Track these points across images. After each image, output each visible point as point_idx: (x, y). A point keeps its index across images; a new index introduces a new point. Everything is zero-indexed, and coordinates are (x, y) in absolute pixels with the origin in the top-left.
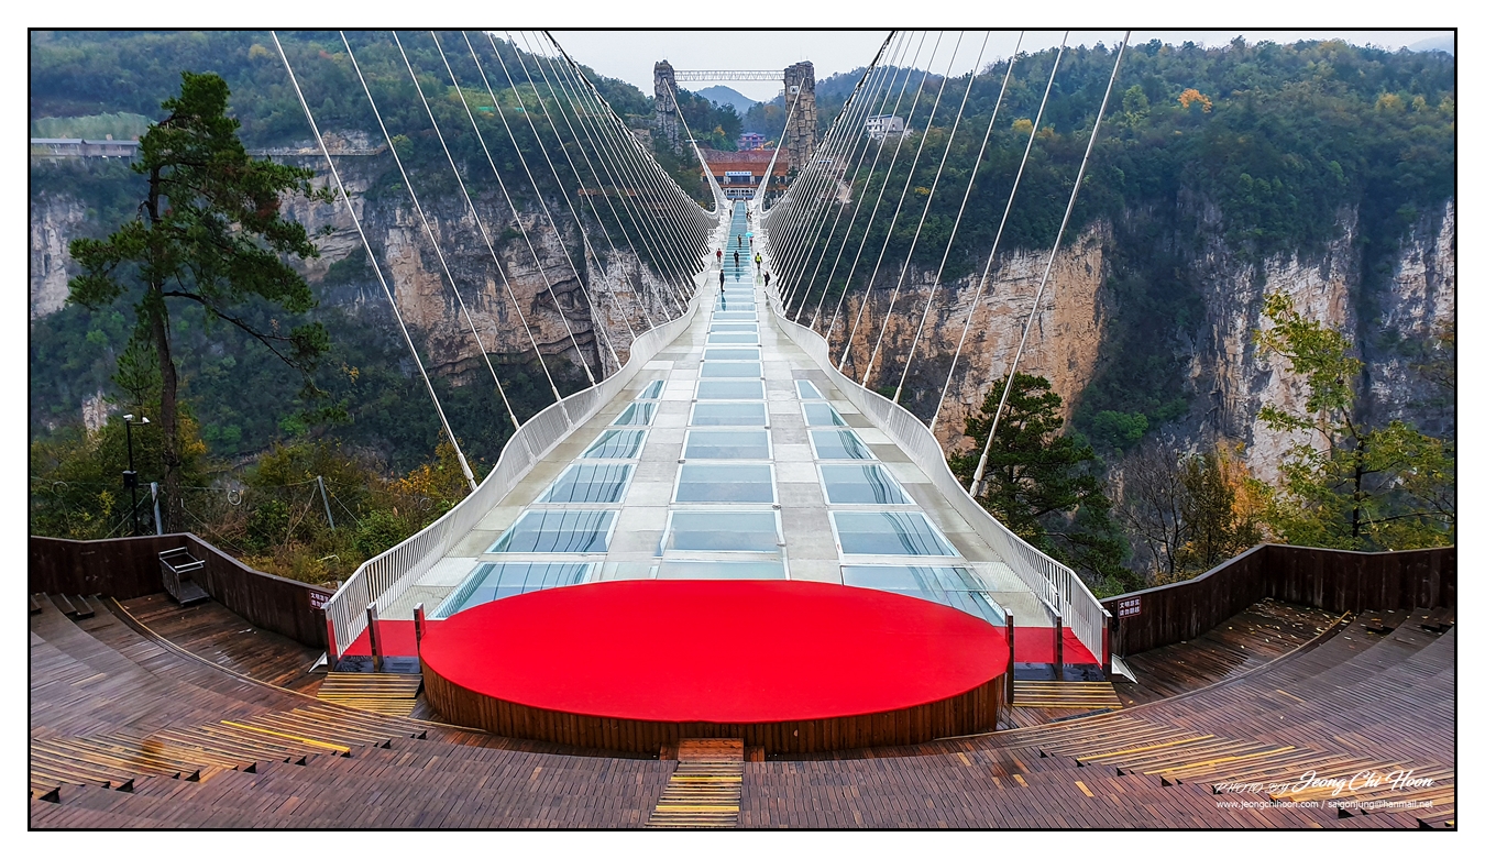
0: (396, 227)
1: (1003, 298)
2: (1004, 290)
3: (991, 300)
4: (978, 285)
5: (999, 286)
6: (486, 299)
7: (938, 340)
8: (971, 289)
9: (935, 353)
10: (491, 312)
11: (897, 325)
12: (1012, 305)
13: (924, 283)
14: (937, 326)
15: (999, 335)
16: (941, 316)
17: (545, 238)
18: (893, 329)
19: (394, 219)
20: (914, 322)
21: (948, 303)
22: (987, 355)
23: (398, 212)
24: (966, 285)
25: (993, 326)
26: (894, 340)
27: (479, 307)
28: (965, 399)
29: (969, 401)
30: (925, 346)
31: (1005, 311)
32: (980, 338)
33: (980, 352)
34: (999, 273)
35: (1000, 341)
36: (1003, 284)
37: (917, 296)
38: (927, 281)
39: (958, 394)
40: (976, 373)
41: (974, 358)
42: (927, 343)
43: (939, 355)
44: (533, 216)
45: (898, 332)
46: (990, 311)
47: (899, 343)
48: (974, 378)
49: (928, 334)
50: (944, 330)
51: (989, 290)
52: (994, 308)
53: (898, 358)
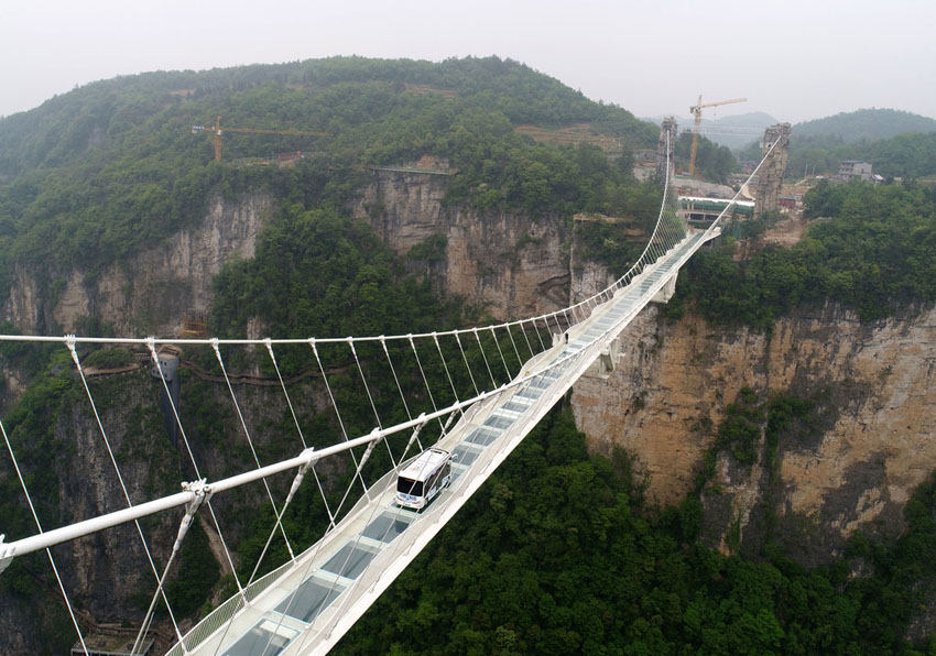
0: (454, 226)
1: (916, 340)
2: (918, 335)
3: (905, 341)
4: (895, 326)
5: (915, 331)
6: (503, 283)
7: (847, 368)
8: (887, 329)
9: (843, 377)
10: (505, 292)
11: (814, 350)
12: (923, 348)
13: (844, 319)
14: (849, 356)
15: (906, 371)
16: (854, 347)
17: (551, 244)
18: (809, 352)
19: (455, 221)
20: (829, 349)
21: (862, 339)
22: (890, 386)
23: (458, 216)
24: (882, 327)
25: (902, 363)
26: (809, 362)
27: (498, 288)
28: (862, 419)
29: (866, 421)
30: (835, 372)
31: (916, 351)
32: (886, 372)
33: (885, 383)
34: (918, 320)
35: (906, 376)
36: (919, 330)
37: (836, 330)
38: (848, 317)
39: (855, 415)
40: (876, 400)
41: (877, 387)
42: (837, 368)
43: (846, 380)
44: (545, 228)
45: (812, 356)
46: (901, 350)
47: (812, 364)
48: (874, 404)
49: (839, 361)
50: (855, 359)
51: (904, 334)
52: (906, 348)
53: (808, 376)
